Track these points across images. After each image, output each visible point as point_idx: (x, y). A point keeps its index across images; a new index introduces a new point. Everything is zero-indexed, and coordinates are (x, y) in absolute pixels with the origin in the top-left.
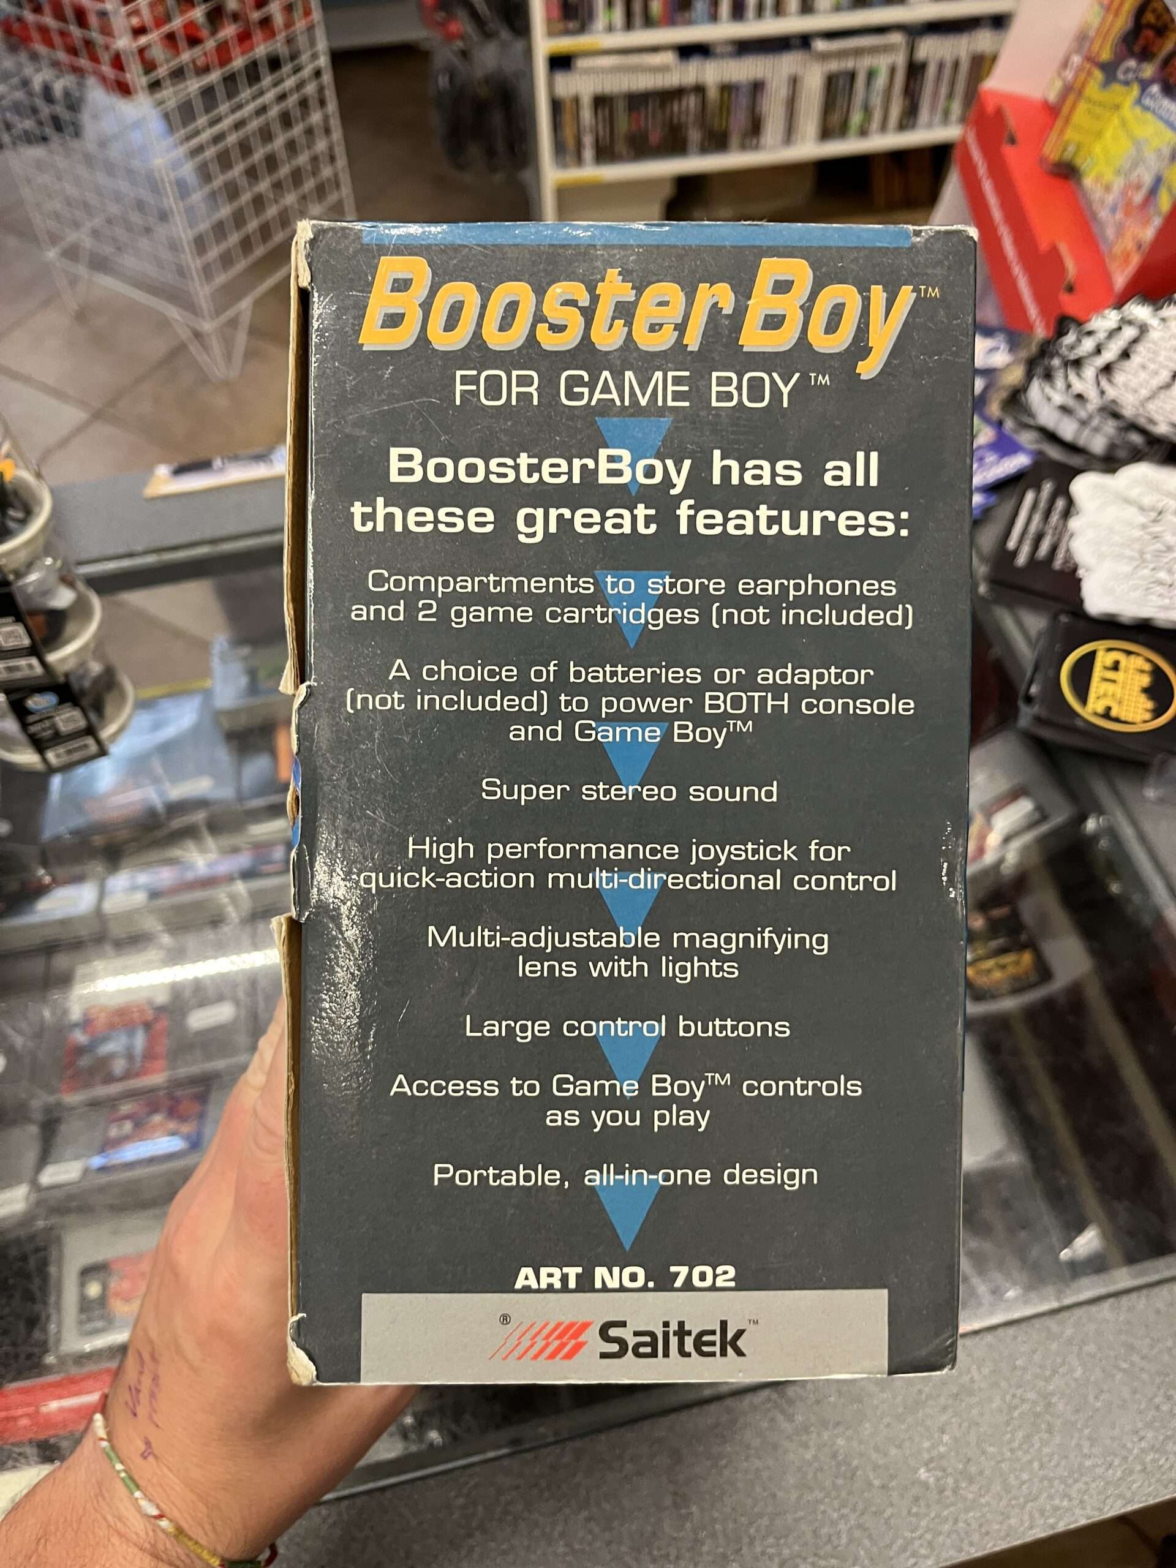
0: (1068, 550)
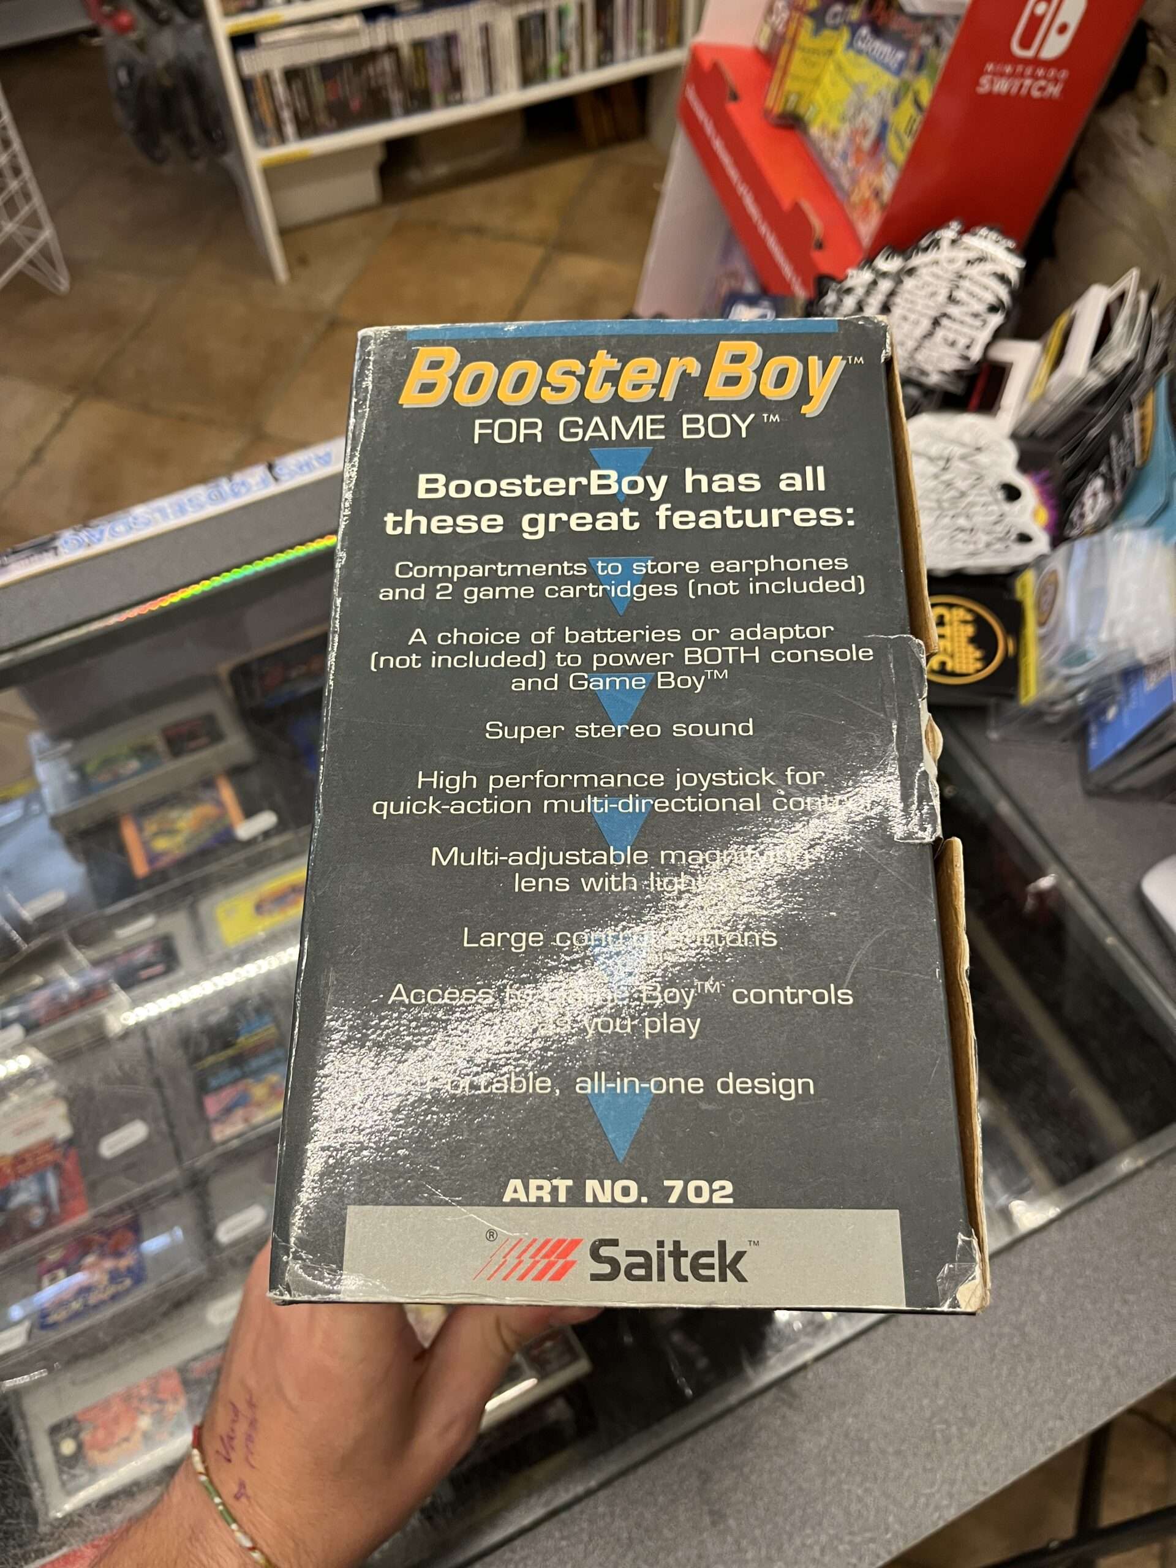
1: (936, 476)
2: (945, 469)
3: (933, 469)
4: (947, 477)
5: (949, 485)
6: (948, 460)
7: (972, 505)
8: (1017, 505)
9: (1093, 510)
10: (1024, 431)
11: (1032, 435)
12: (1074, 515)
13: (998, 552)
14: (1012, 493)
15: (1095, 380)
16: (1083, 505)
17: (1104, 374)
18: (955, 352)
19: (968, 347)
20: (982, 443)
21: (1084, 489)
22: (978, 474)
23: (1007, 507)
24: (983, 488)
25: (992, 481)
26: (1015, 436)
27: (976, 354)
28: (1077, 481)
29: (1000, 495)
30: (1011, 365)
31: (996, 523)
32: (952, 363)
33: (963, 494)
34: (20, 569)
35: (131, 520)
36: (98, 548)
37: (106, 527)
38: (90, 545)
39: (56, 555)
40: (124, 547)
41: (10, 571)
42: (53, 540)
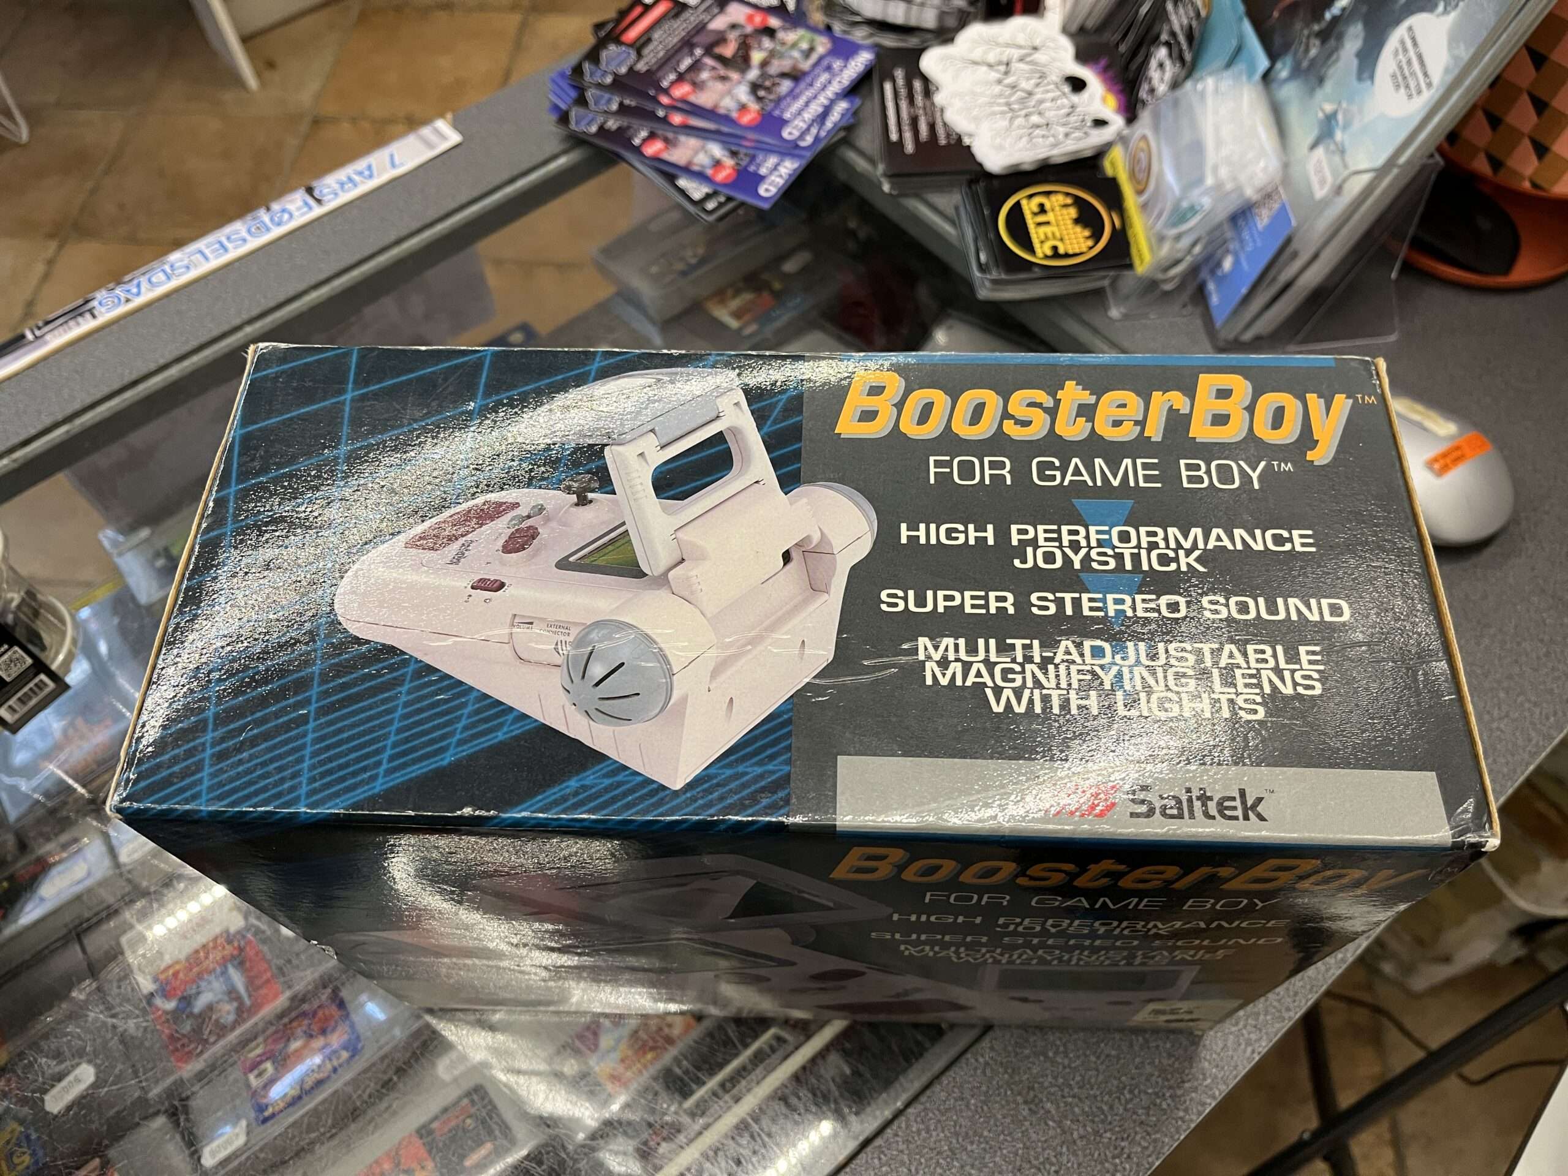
0: (945, 124)
1: (999, 82)
2: (1006, 73)
3: (994, 75)
4: (1010, 80)
5: (1014, 87)
6: (1007, 64)
7: (1041, 102)
8: (1085, 95)
9: (1162, 80)
10: (1074, 28)
11: (1082, 30)
12: (1143, 94)
13: (1079, 139)
14: (1077, 85)
16: (1150, 80)
20: (1037, 42)
21: (1148, 63)
22: (1040, 72)
23: (1075, 98)
24: (1049, 84)
25: (1055, 77)
26: (1065, 30)
28: (1139, 59)
29: (1067, 89)
31: (1068, 115)
33: (1030, 94)
34: (56, 340)
35: (167, 268)
36: (138, 302)
37: (142, 279)
38: (128, 300)
39: (94, 316)
40: (167, 296)
41: (46, 343)
42: (87, 302)
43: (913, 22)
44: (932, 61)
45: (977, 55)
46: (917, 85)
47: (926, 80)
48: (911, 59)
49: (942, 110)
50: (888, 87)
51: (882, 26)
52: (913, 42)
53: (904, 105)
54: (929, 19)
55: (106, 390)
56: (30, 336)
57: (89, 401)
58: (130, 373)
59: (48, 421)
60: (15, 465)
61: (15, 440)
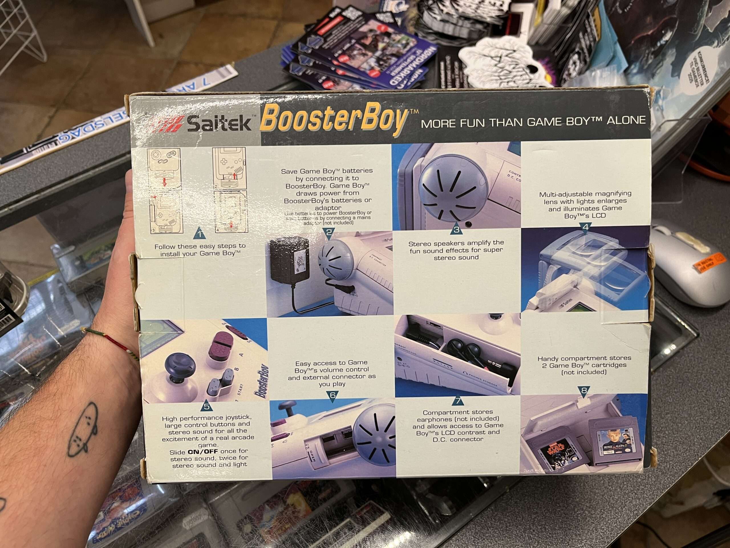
1: (496, 65)
2: (499, 62)
3: (494, 62)
4: (500, 65)
5: (502, 68)
6: (501, 57)
7: (515, 76)
8: (537, 74)
9: (574, 70)
10: (533, 43)
11: (537, 43)
12: (565, 76)
14: (533, 70)
15: (565, 11)
16: (569, 70)
17: (569, 8)
18: (496, 8)
19: (501, 5)
20: (515, 49)
21: (569, 62)
22: (516, 62)
23: (532, 76)
24: (519, 68)
25: (523, 65)
26: (529, 44)
27: (505, 8)
28: (564, 59)
29: (528, 71)
30: (522, 13)
31: (528, 83)
32: (495, 13)
33: (510, 72)
34: (37, 154)
35: (93, 124)
36: (78, 139)
37: (81, 128)
38: (73, 138)
39: (56, 144)
40: (92, 137)
41: (32, 155)
42: (54, 137)
43: (457, 35)
44: (464, 54)
45: (486, 52)
46: (456, 64)
47: (461, 62)
48: (454, 52)
49: (468, 77)
50: (442, 64)
51: (442, 35)
52: (456, 44)
53: (449, 73)
54: (464, 33)
55: (57, 180)
56: (25, 151)
57: (49, 184)
58: (70, 172)
59: (28, 192)
60: (11, 212)
61: (12, 200)
